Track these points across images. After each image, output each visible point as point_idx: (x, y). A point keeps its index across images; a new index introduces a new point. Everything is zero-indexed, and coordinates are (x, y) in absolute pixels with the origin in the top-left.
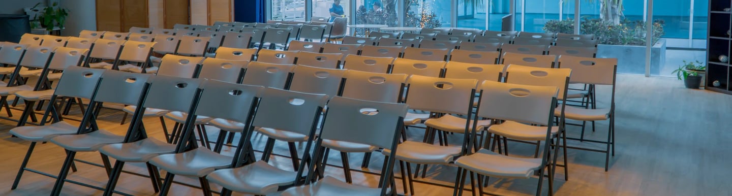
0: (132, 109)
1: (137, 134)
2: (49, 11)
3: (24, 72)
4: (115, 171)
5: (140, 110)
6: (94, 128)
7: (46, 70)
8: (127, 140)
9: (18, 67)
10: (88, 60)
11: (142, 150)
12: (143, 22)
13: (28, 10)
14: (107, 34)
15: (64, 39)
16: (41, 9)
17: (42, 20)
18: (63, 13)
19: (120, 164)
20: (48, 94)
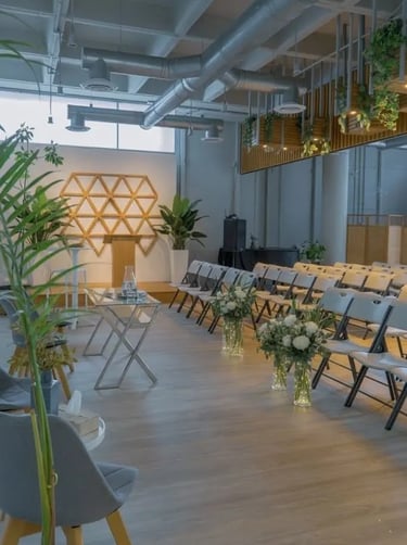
0: (375, 327)
1: (380, 347)
2: (312, 246)
3: (295, 290)
4: (360, 376)
5: (383, 327)
6: (345, 338)
7: (311, 290)
8: (370, 352)
9: (292, 286)
10: (340, 284)
11: (383, 361)
12: (383, 259)
13: (299, 247)
14: (355, 266)
15: (324, 267)
16: (308, 245)
17: (308, 253)
18: (322, 249)
19: (364, 369)
20: (311, 307)
